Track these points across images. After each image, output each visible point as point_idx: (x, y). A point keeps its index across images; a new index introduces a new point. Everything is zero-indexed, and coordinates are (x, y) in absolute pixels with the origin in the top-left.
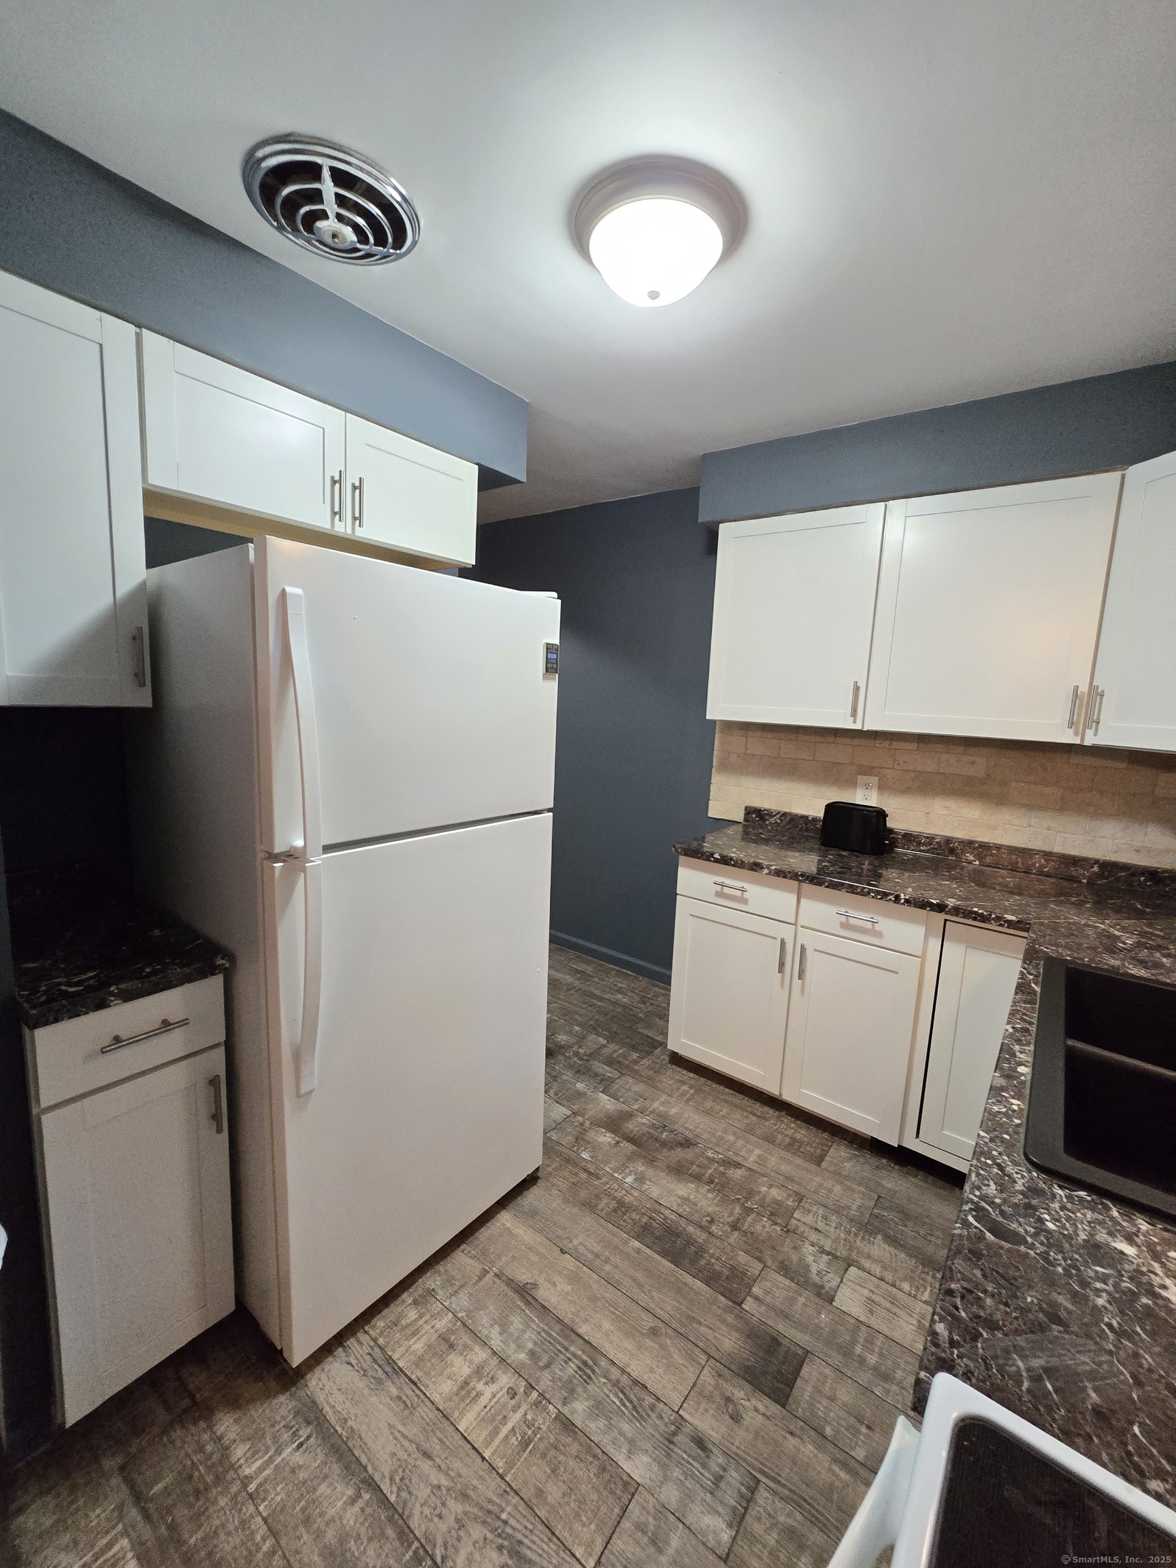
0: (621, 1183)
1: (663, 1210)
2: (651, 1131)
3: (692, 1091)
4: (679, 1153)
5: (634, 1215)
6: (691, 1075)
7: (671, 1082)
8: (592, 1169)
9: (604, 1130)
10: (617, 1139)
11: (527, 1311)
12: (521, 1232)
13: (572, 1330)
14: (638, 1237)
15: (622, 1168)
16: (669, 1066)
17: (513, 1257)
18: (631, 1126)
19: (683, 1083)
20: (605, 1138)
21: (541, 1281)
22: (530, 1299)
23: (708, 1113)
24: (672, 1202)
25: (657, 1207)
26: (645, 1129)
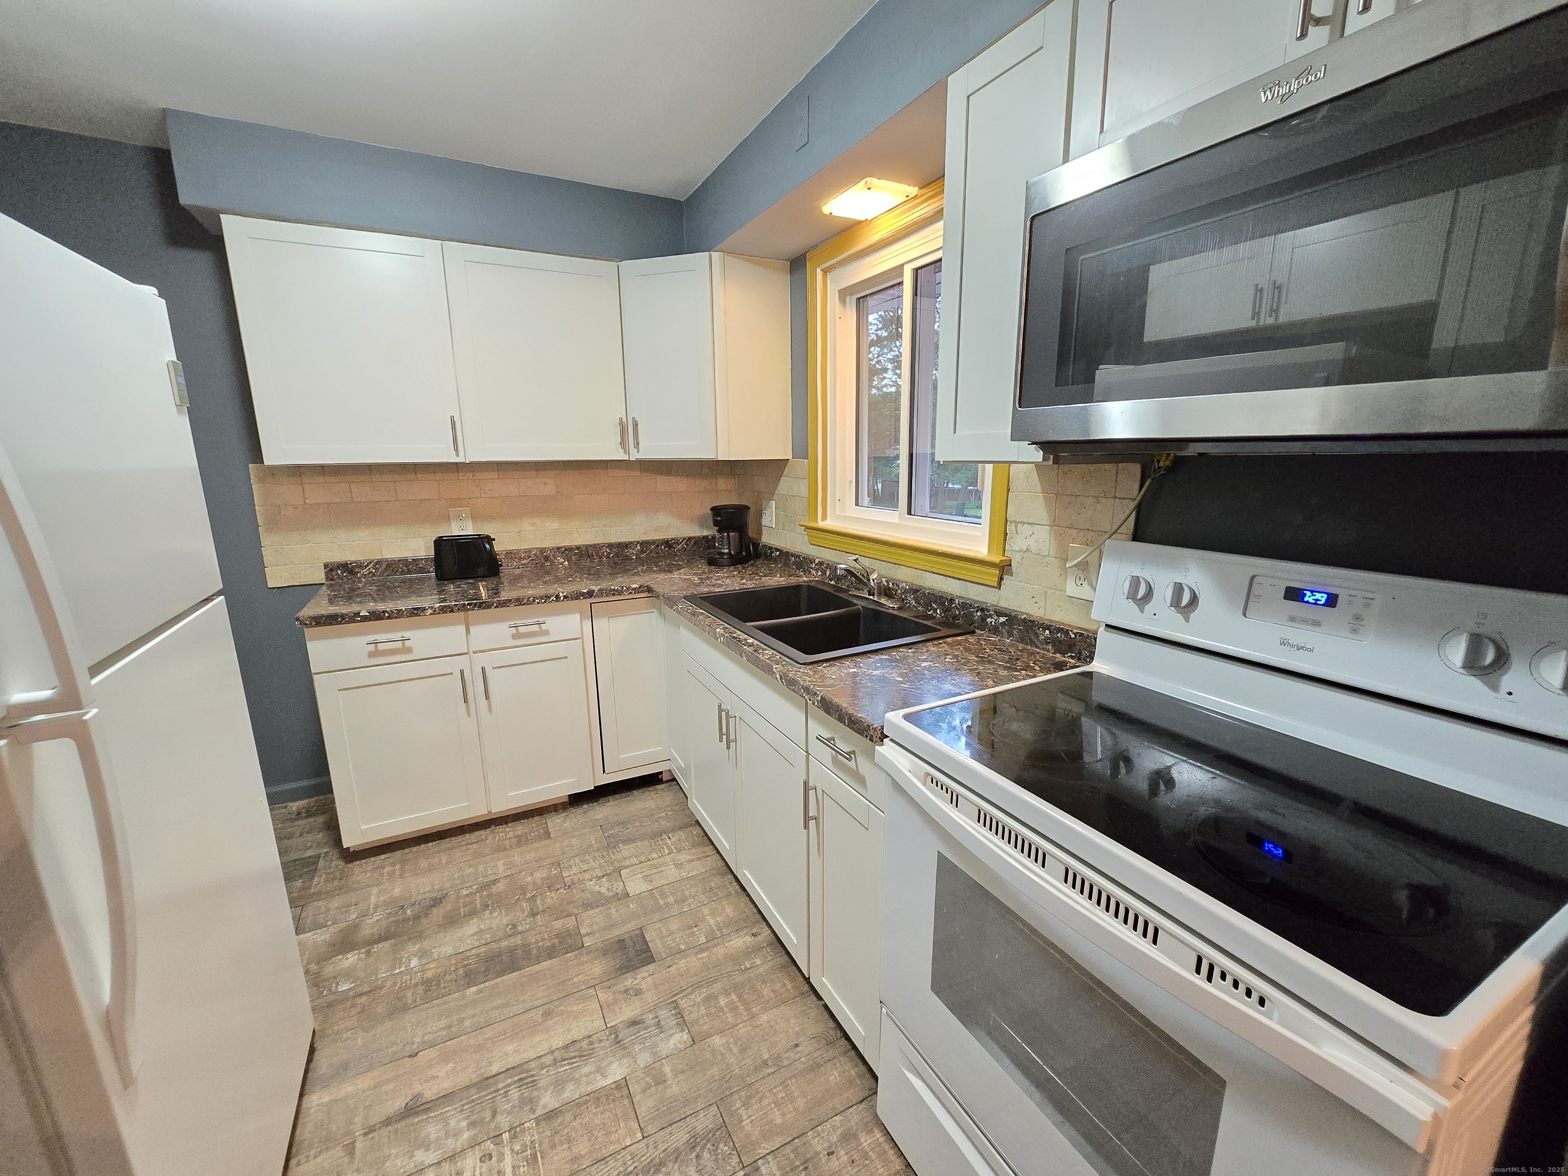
0: (410, 971)
1: (468, 954)
2: (393, 919)
3: (398, 867)
4: (438, 913)
5: (448, 977)
6: (383, 857)
7: (368, 875)
8: (366, 988)
9: (340, 957)
10: (363, 950)
11: (432, 1114)
12: (350, 1088)
13: (487, 1079)
14: (469, 985)
15: (397, 962)
16: (349, 865)
17: (366, 1108)
18: (366, 931)
19: (383, 867)
20: (351, 959)
21: (418, 1088)
22: (422, 1108)
23: (431, 869)
24: (470, 943)
25: (462, 956)
26: (385, 923)
